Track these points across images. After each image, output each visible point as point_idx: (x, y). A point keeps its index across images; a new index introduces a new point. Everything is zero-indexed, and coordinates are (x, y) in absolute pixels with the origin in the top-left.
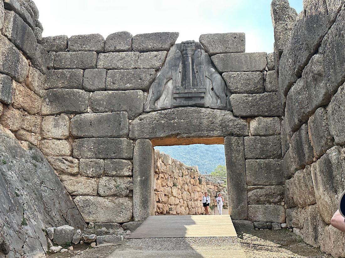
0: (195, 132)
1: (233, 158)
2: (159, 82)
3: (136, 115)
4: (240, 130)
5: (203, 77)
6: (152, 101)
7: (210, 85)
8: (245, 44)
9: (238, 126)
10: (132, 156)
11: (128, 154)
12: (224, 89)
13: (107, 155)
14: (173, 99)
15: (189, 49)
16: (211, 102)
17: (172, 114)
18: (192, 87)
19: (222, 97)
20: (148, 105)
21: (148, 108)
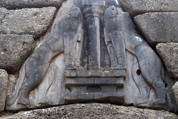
2: (39, 57)
5: (121, 51)
6: (24, 91)
7: (134, 64)
14: (64, 89)
15: (95, 4)
16: (136, 95)
17: (62, 116)
18: (101, 66)
19: (158, 86)
20: (15, 99)
21: (16, 103)
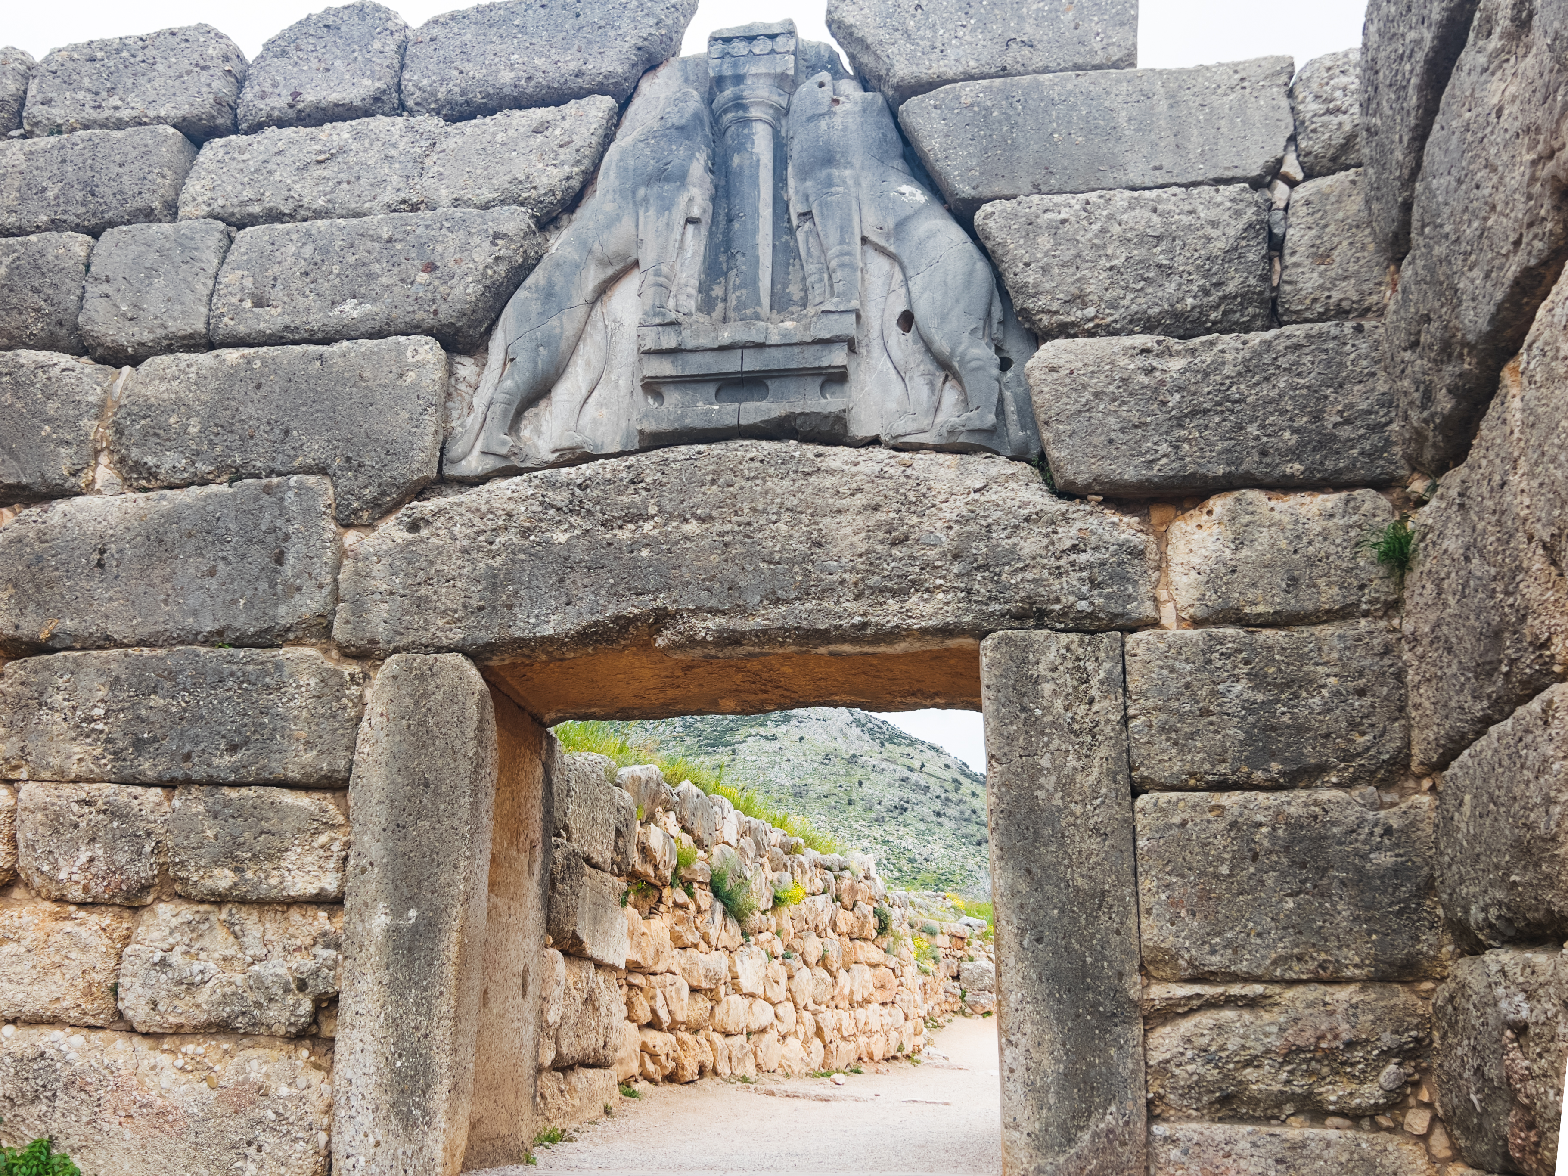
0: (777, 601)
1: (1042, 780)
2: (550, 285)
3: (384, 494)
4: (1094, 584)
5: (842, 242)
6: (497, 409)
7: (890, 291)
8: (1136, 18)
9: (1083, 558)
10: (342, 764)
11: (321, 753)
12: (989, 314)
13: (188, 757)
14: (638, 393)
15: (754, 70)
16: (892, 405)
17: (627, 487)
18: (772, 309)
19: (973, 364)
20: (473, 436)
21: (476, 452)
